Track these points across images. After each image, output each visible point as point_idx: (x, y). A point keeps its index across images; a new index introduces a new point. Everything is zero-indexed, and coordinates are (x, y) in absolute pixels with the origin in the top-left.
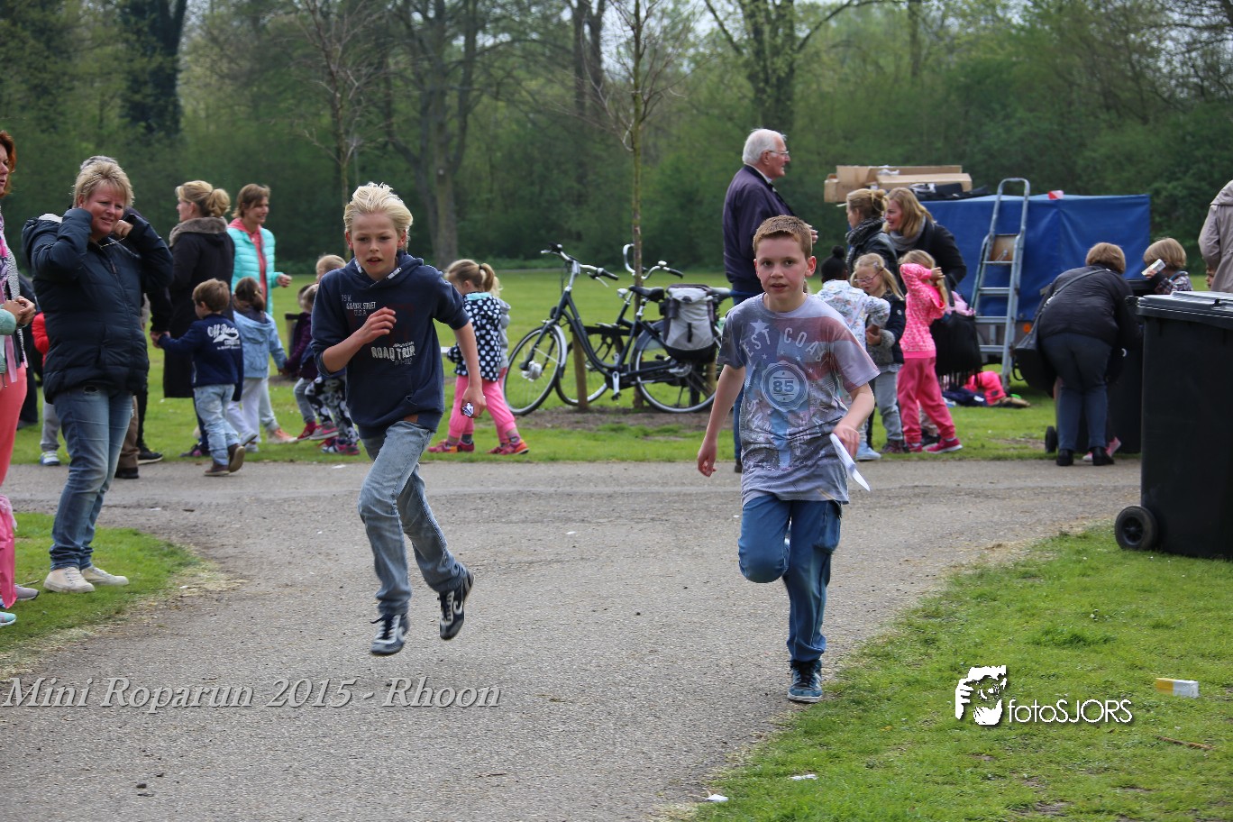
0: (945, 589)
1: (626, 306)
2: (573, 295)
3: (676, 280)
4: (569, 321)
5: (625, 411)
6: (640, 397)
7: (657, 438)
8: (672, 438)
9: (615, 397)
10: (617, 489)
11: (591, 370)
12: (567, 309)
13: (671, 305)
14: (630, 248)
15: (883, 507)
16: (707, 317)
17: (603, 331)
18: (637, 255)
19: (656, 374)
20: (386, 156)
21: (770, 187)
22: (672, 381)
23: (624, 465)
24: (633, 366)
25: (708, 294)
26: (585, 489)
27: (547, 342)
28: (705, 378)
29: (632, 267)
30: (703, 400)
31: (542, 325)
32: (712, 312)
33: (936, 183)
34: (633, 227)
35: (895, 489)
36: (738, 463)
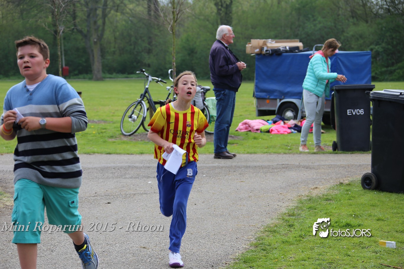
0: (296, 205)
1: (170, 94)
2: (149, 90)
4: (147, 99)
12: (147, 95)
14: (171, 71)
15: (271, 172)
16: (201, 98)
17: (160, 103)
18: (174, 73)
20: (74, 34)
21: (226, 48)
25: (202, 89)
27: (139, 107)
29: (172, 78)
31: (137, 101)
32: (203, 96)
33: (289, 46)
34: (172, 62)
35: (275, 165)
36: (215, 155)
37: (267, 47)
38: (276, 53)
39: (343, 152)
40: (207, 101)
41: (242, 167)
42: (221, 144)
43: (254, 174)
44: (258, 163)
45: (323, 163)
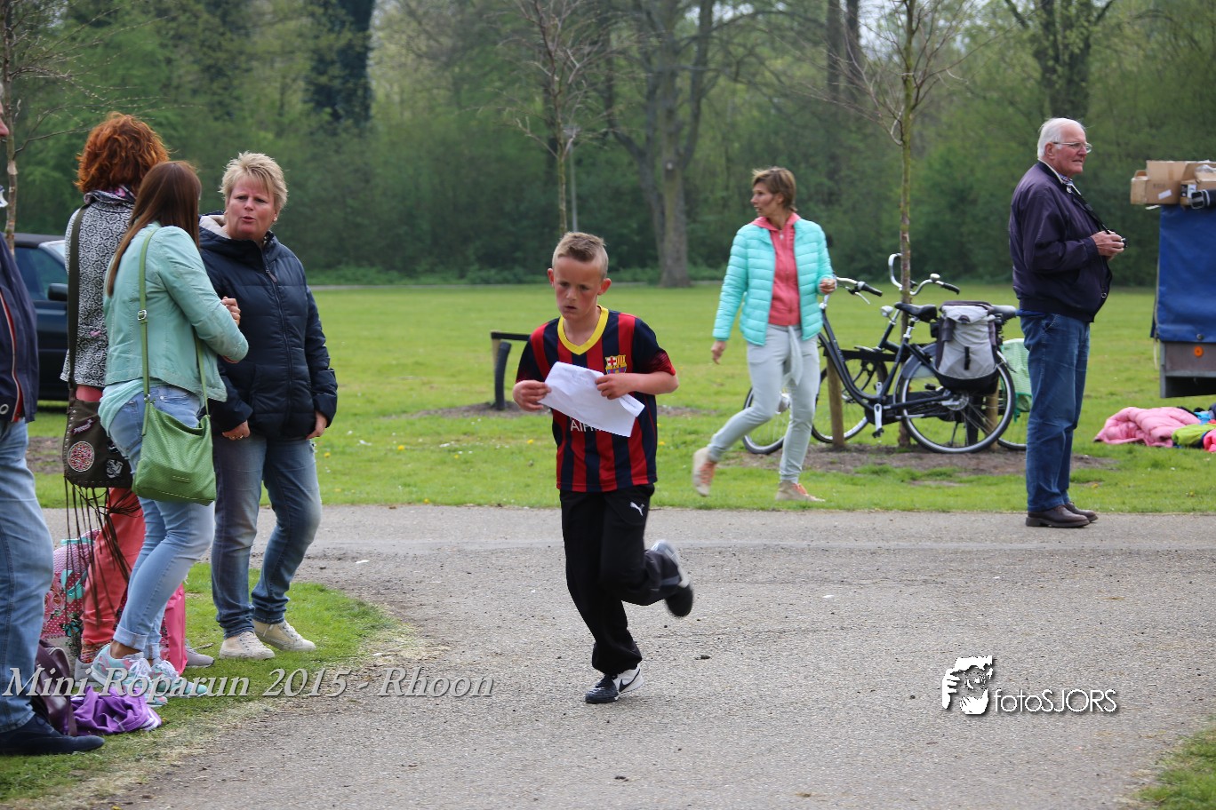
1: (891, 327)
3: (952, 296)
5: (889, 451)
6: (907, 434)
7: (927, 483)
8: (945, 483)
9: (877, 434)
10: (881, 544)
11: (848, 402)
13: (945, 326)
14: (897, 259)
15: (1206, 572)
16: (988, 340)
17: (863, 356)
18: (905, 266)
19: (926, 407)
20: (606, 148)
22: (945, 415)
23: (889, 515)
24: (898, 397)
25: (989, 314)
26: (844, 544)
28: (985, 413)
29: (898, 279)
30: (982, 439)
32: (994, 335)
34: (901, 232)
36: (1030, 515)
37: (1199, 184)
40: (1006, 349)
41: (1114, 555)
42: (1048, 483)
43: (1154, 575)
44: (1165, 542)
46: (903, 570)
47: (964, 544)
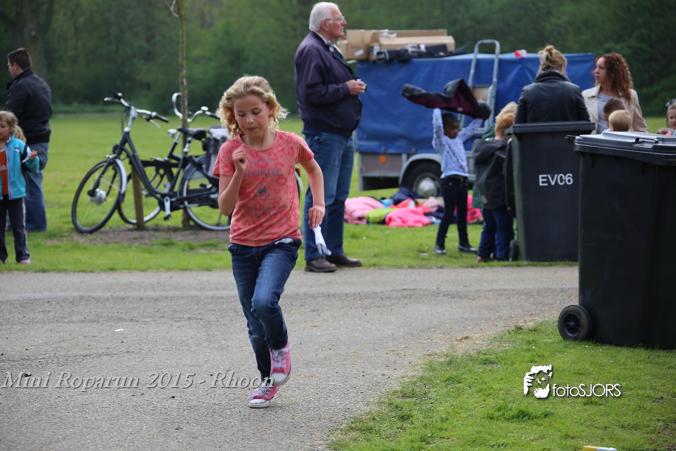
0: (421, 374)
1: (175, 144)
2: (133, 137)
4: (128, 156)
5: (175, 229)
6: (187, 217)
7: (200, 251)
9: (167, 218)
10: (162, 293)
11: (147, 196)
12: (127, 146)
13: (212, 143)
14: (178, 97)
15: (377, 307)
17: (156, 164)
18: (184, 102)
19: (200, 199)
21: (327, 47)
22: (214, 205)
23: (170, 274)
24: (181, 192)
26: (137, 294)
27: (110, 172)
29: (180, 111)
31: (106, 159)
33: (426, 44)
34: (180, 79)
35: (387, 291)
37: (381, 46)
38: (399, 58)
39: (530, 263)
41: (318, 297)
43: (343, 310)
44: (352, 288)
45: (487, 286)
46: (175, 311)
47: (219, 292)
